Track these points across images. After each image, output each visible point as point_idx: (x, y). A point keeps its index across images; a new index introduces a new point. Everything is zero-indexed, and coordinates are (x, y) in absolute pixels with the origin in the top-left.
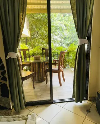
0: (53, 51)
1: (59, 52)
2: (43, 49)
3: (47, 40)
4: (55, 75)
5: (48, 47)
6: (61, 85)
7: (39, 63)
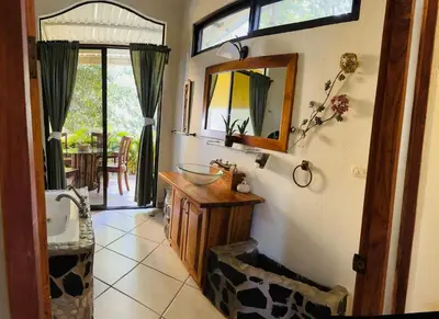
0: (110, 139)
1: (119, 139)
2: (93, 134)
3: (99, 117)
4: (113, 178)
5: (101, 132)
6: (121, 193)
7: (86, 156)
